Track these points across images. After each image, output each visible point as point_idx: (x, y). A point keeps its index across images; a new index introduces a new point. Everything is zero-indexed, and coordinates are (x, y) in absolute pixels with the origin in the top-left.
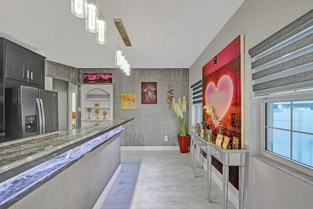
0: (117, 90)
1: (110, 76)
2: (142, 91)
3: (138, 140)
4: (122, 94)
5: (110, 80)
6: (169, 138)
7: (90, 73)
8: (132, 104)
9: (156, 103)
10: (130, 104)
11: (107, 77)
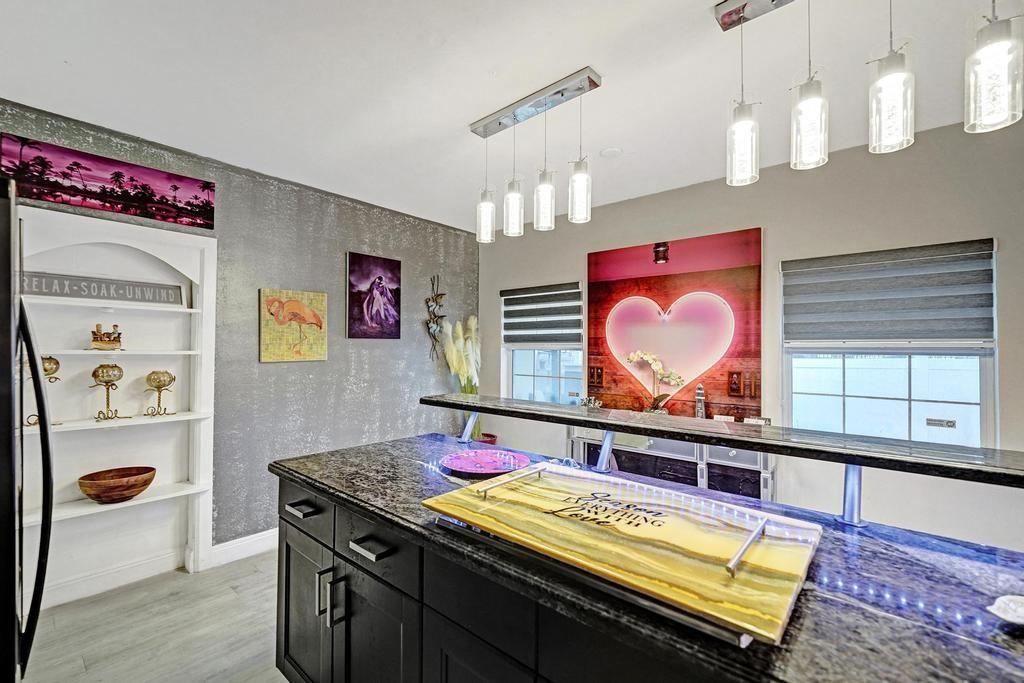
1: (203, 196)
2: (351, 286)
4: (267, 292)
5: (203, 216)
7: (64, 143)
9: (397, 336)
10: (302, 338)
11: (185, 196)
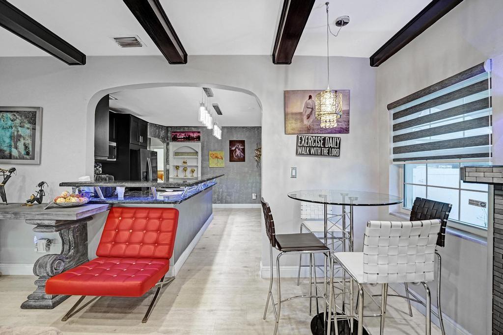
0: (205, 148)
1: (198, 134)
3: (226, 198)
4: (210, 152)
5: (198, 138)
6: (256, 196)
7: (179, 131)
8: (220, 162)
9: (244, 161)
10: (218, 161)
11: (195, 135)
